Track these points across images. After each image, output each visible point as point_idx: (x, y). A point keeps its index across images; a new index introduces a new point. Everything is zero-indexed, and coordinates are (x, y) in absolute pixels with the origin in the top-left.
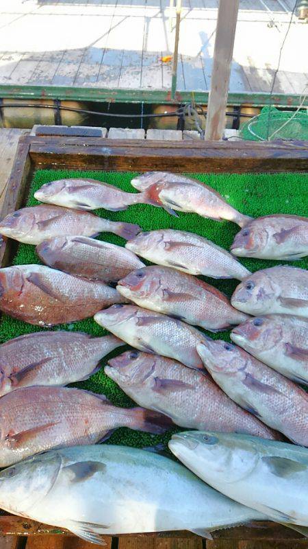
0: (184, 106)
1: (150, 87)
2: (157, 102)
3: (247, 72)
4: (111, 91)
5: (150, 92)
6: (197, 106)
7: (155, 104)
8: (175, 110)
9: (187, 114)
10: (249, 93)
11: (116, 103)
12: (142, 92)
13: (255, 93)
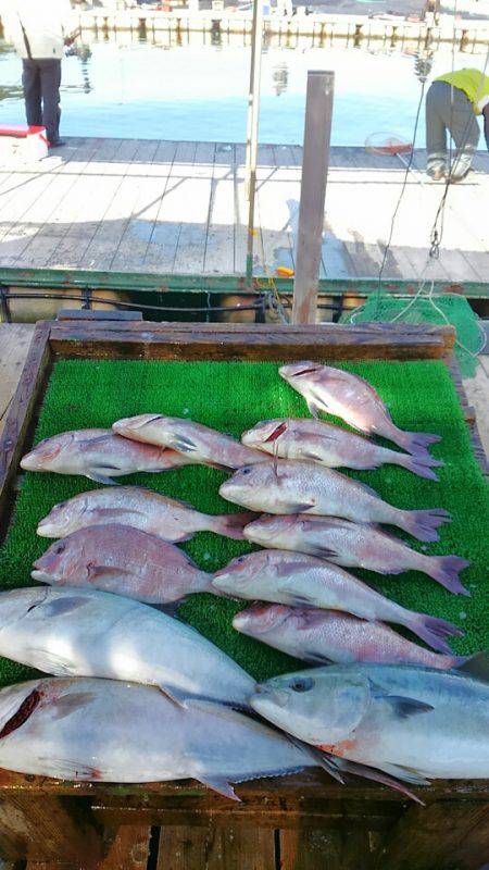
0: (263, 296)
1: (216, 271)
2: (226, 292)
3: (352, 251)
4: (162, 277)
5: (217, 278)
6: (282, 297)
7: (223, 294)
8: (251, 303)
9: (268, 307)
10: (353, 279)
11: (169, 293)
12: (206, 278)
13: (361, 279)
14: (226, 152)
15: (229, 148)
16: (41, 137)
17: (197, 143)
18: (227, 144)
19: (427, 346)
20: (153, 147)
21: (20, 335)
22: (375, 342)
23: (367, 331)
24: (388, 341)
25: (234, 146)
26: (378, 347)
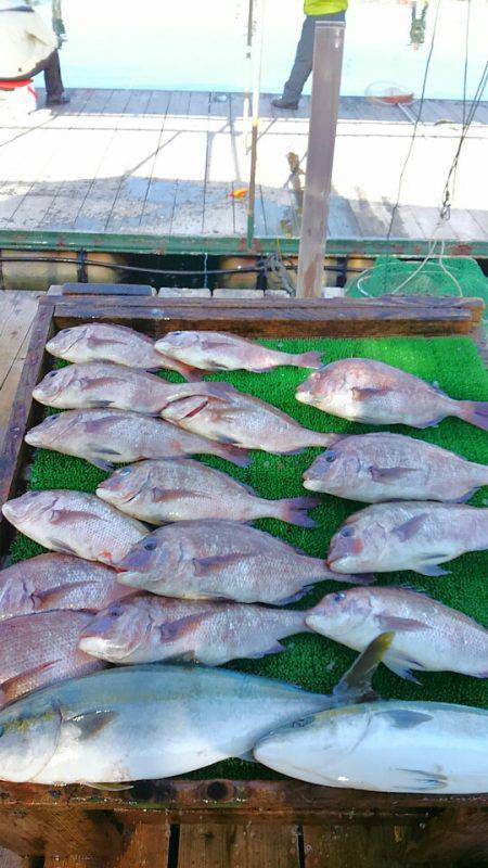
0: (265, 257)
1: (216, 232)
2: (227, 254)
3: (356, 210)
4: (160, 238)
5: (216, 239)
6: (284, 258)
7: (223, 256)
8: (252, 264)
9: (270, 270)
10: (358, 239)
11: (168, 255)
12: (205, 239)
13: (367, 238)
14: (222, 103)
15: (224, 98)
16: (30, 89)
17: (191, 93)
18: (223, 94)
19: (455, 321)
20: (145, 98)
21: (15, 303)
22: (399, 317)
23: (390, 304)
24: (412, 316)
25: (229, 95)
26: (402, 322)
